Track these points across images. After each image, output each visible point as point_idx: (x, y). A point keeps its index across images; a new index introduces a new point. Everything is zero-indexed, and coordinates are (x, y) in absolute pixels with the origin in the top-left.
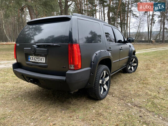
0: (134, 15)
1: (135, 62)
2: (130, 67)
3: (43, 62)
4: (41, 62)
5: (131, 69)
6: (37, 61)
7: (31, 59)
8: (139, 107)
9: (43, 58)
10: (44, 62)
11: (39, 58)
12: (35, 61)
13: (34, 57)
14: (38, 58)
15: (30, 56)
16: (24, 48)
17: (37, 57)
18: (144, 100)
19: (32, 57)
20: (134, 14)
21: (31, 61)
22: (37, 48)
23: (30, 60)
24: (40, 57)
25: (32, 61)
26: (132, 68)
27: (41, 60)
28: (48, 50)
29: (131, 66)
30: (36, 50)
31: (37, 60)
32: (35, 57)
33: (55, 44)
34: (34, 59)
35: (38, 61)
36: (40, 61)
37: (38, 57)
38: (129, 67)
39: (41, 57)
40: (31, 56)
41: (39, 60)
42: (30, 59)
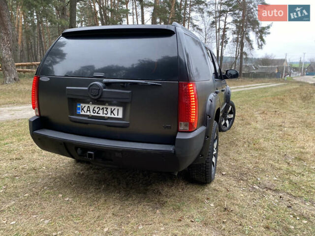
0: (195, 26)
1: (231, 113)
2: (224, 122)
3: (116, 116)
4: (112, 116)
5: (225, 124)
6: (101, 115)
7: (85, 109)
9: (117, 108)
10: (120, 116)
11: (107, 109)
12: (96, 114)
13: (92, 107)
14: (103, 108)
15: (81, 105)
16: (67, 88)
17: (101, 107)
19: (87, 105)
20: (195, 24)
21: (86, 114)
22: (105, 88)
23: (83, 113)
24: (109, 108)
25: (88, 113)
26: (227, 122)
27: (112, 112)
28: (132, 92)
29: (225, 120)
30: (103, 92)
31: (101, 112)
32: (97, 106)
34: (93, 110)
35: (104, 115)
36: (109, 115)
37: (104, 107)
38: (222, 121)
40: (83, 105)
41: (105, 112)
42: (82, 109)
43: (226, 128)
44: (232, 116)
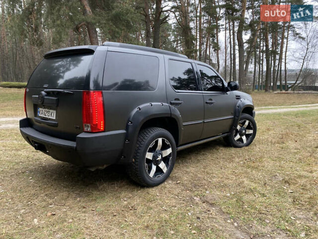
1: (249, 128)
3: (53, 118)
5: (241, 140)
8: (211, 204)
11: (49, 112)
12: (45, 116)
13: (43, 110)
16: (33, 96)
18: (229, 195)
22: (46, 96)
25: (42, 116)
26: (244, 138)
28: (58, 99)
29: (241, 135)
30: (44, 98)
32: (45, 110)
33: (65, 91)
34: (44, 113)
36: (50, 117)
37: (48, 110)
38: (236, 135)
39: (52, 111)
40: (40, 109)
42: (40, 112)
43: (241, 144)
44: (251, 132)
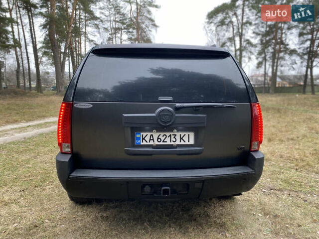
4: (182, 143)
6: (168, 143)
7: (147, 139)
9: (187, 134)
11: (175, 135)
12: (161, 143)
14: (170, 136)
15: (142, 134)
16: (124, 115)
17: (168, 134)
19: (149, 134)
21: (148, 143)
23: (144, 143)
24: (178, 134)
25: (151, 143)
27: (181, 139)
30: (175, 118)
31: (168, 140)
32: (162, 134)
33: (225, 105)
34: (158, 138)
35: (172, 143)
37: (172, 133)
42: (143, 139)
